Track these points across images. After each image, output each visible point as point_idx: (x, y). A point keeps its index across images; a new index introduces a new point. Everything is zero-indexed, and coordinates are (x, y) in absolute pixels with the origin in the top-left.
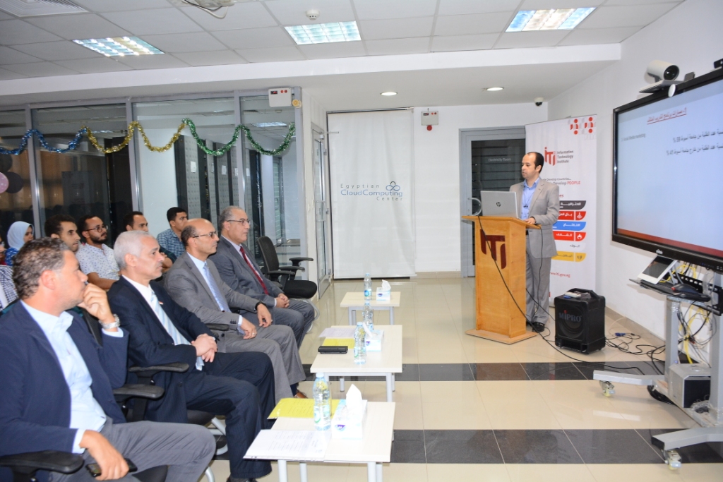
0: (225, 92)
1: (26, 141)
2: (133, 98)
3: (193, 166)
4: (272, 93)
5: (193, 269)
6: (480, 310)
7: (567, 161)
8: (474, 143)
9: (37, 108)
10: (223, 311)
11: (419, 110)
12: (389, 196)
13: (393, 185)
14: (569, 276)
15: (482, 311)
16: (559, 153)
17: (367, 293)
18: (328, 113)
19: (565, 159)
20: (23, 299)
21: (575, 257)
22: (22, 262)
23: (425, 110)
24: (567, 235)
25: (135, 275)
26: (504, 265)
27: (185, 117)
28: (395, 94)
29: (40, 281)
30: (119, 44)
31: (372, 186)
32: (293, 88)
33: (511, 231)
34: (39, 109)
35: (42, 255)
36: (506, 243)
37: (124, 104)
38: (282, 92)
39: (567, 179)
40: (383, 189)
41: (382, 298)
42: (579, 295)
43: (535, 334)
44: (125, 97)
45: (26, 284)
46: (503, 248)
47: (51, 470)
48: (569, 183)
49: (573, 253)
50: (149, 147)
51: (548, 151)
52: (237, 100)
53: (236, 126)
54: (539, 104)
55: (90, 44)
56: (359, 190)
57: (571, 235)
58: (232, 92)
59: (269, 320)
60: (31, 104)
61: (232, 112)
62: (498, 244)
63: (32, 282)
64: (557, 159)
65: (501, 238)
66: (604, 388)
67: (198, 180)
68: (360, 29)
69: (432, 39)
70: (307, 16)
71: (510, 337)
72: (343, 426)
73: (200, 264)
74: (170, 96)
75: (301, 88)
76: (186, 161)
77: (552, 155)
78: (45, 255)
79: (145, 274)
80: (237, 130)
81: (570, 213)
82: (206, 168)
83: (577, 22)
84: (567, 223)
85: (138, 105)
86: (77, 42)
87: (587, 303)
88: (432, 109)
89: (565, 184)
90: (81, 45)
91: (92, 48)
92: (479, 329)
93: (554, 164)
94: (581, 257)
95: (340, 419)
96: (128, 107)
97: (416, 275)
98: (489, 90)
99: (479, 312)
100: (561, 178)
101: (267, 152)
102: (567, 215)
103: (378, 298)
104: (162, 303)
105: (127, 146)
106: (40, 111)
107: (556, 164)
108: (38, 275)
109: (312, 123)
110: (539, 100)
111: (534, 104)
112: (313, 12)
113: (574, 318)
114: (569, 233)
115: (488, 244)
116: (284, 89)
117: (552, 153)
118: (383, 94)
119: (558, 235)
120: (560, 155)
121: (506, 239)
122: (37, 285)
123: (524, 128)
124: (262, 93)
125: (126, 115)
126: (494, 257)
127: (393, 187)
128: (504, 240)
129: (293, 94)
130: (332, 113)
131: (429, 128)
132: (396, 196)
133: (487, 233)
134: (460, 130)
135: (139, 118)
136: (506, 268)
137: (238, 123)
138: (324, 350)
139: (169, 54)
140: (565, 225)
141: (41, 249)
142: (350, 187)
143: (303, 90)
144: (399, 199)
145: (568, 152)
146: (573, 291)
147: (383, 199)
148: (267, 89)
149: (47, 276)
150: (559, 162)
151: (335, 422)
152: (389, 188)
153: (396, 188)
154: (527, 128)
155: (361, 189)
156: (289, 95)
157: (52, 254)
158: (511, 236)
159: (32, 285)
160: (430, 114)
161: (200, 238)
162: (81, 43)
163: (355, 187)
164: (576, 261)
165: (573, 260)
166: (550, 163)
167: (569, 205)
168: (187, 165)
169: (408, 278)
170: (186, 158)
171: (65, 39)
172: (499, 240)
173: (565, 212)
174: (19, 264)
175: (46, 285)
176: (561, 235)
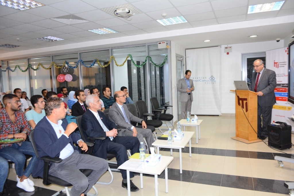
0: (143, 44)
1: (78, 64)
2: (112, 48)
3: (135, 71)
4: (159, 43)
5: (118, 108)
6: (237, 129)
7: (284, 66)
8: (248, 59)
9: (81, 52)
10: (127, 123)
11: (223, 46)
12: (211, 82)
13: (212, 77)
14: (284, 117)
15: (238, 130)
16: (280, 63)
17: (188, 120)
18: (186, 49)
19: (283, 65)
20: (47, 116)
21: (287, 108)
22: (48, 105)
23: (226, 46)
24: (284, 99)
25: (93, 109)
26: (247, 110)
27: (129, 53)
28: (210, 41)
29: (52, 111)
30: (103, 30)
31: (203, 78)
32: (167, 41)
33: (250, 96)
34: (82, 53)
35: (54, 104)
36: (247, 101)
37: (109, 50)
38: (163, 43)
39: (284, 74)
40: (208, 79)
41: (194, 122)
42: (279, 125)
43: (261, 140)
44: (109, 48)
45: (48, 112)
46: (246, 103)
47: (55, 162)
48: (285, 76)
49: (286, 107)
50: (117, 65)
51: (276, 62)
52: (147, 47)
53: (146, 56)
54: (278, 41)
55: (94, 31)
56: (198, 80)
57: (285, 99)
58: (145, 44)
59: (146, 127)
60: (80, 51)
61: (145, 51)
62: (245, 102)
63: (50, 112)
64: (279, 66)
65: (246, 99)
66: (279, 164)
67: (137, 76)
68: (185, 18)
69: (217, 19)
70: (162, 16)
71: (249, 141)
72: (148, 161)
73: (120, 106)
74: (124, 46)
75: (170, 41)
76: (132, 69)
77: (277, 64)
78: (55, 104)
79: (96, 109)
80: (146, 58)
81: (285, 89)
82: (140, 72)
83: (280, 7)
84: (284, 93)
85: (114, 50)
86: (89, 31)
87: (281, 128)
88: (229, 46)
89: (283, 76)
90: (91, 32)
91: (94, 32)
92: (237, 137)
93: (278, 67)
94: (290, 109)
95: (148, 159)
96: (110, 51)
97: (221, 114)
98: (250, 37)
99: (237, 130)
100: (281, 74)
101: (157, 65)
102: (284, 90)
103: (192, 121)
104: (102, 118)
105: (109, 65)
106: (83, 53)
107: (279, 68)
108: (52, 109)
109: (176, 54)
110: (278, 39)
111: (276, 41)
112: (164, 14)
113: (275, 134)
114: (285, 98)
115: (241, 102)
116: (163, 42)
117: (277, 63)
118: (205, 41)
119: (280, 98)
120: (281, 64)
121: (248, 100)
122: (51, 113)
123: (265, 52)
124: (156, 44)
125: (109, 54)
126: (243, 107)
127: (212, 78)
128: (247, 100)
129: (167, 43)
130: (187, 49)
131: (228, 53)
132: (213, 82)
133: (240, 97)
134: (241, 54)
135: (114, 55)
136: (248, 112)
137: (147, 55)
138: (160, 138)
139: (120, 33)
140: (283, 94)
141: (54, 102)
142: (194, 78)
143: (171, 42)
144: (215, 83)
145: (284, 62)
146: (277, 123)
147: (208, 83)
148: (157, 42)
149: (55, 110)
150: (280, 67)
151: (146, 160)
152: (211, 79)
153: (213, 79)
154: (266, 52)
155: (199, 79)
156: (165, 43)
157: (58, 104)
158: (250, 98)
159: (50, 113)
160: (228, 48)
161: (120, 97)
162: (91, 31)
163: (197, 78)
164: (288, 110)
165: (286, 110)
166: (276, 67)
167: (285, 85)
168: (132, 71)
169: (218, 115)
170: (132, 68)
171: (85, 30)
172: (245, 100)
173: (283, 89)
174: (47, 105)
175: (54, 113)
176: (281, 99)
